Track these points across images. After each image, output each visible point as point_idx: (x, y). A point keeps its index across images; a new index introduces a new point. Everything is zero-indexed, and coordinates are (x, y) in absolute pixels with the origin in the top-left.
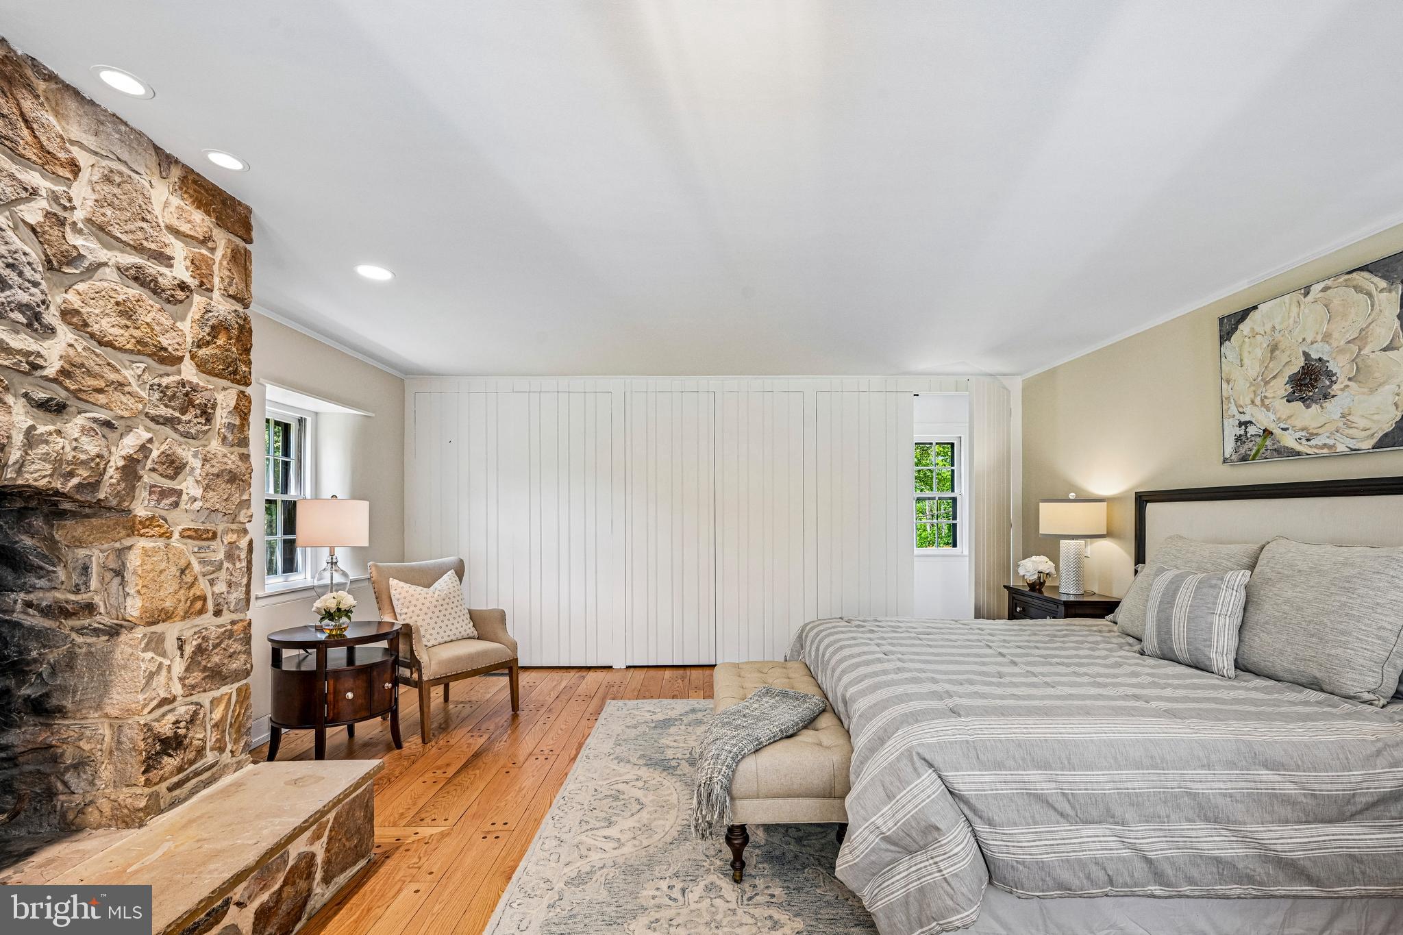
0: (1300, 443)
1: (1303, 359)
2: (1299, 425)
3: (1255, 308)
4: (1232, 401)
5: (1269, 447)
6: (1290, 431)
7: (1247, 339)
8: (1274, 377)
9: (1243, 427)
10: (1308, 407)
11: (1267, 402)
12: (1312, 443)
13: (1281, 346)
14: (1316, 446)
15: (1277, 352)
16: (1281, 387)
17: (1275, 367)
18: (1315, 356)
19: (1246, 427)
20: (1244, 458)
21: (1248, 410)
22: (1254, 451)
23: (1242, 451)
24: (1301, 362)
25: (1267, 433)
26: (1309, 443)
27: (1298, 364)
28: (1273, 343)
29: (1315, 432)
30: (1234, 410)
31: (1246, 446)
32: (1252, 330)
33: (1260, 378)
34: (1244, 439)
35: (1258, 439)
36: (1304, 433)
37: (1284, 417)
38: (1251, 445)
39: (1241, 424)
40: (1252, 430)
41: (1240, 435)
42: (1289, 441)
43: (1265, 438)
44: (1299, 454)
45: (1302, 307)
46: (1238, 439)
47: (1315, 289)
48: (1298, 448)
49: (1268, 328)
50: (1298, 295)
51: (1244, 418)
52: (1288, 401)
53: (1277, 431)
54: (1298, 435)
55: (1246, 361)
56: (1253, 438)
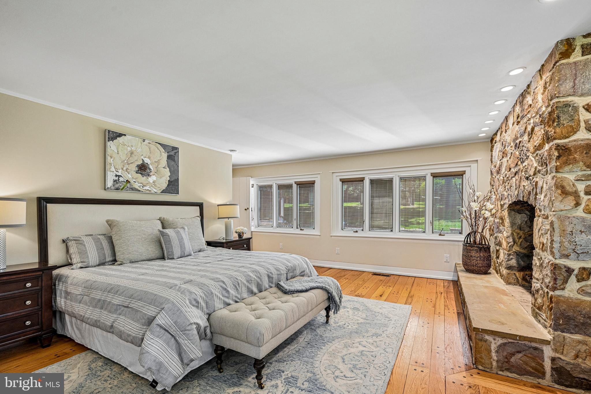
0: (140, 188)
1: (142, 161)
2: (140, 181)
3: (125, 135)
4: (113, 165)
5: (128, 187)
6: (137, 183)
7: (121, 145)
8: (132, 163)
9: (118, 177)
10: (143, 177)
11: (128, 171)
12: (144, 188)
13: (135, 153)
14: (145, 190)
15: (133, 155)
16: (133, 168)
17: (132, 160)
18: (146, 162)
19: (119, 178)
20: (117, 189)
21: (120, 171)
22: (122, 187)
23: (117, 186)
24: (141, 162)
25: (128, 181)
26: (143, 188)
27: (140, 162)
28: (132, 151)
29: (145, 185)
30: (113, 169)
31: (118, 185)
32: (123, 142)
33: (126, 161)
34: (118, 182)
35: (124, 183)
36: (141, 185)
37: (135, 178)
38: (121, 185)
39: (116, 176)
40: (121, 179)
41: (116, 180)
42: (136, 186)
43: (127, 183)
44: (139, 191)
45: (142, 144)
46: (115, 181)
47: (147, 142)
48: (139, 189)
49: (130, 145)
50: (141, 140)
51: (118, 174)
52: (136, 173)
53: (132, 182)
54: (139, 185)
55: (120, 152)
56: (122, 182)
